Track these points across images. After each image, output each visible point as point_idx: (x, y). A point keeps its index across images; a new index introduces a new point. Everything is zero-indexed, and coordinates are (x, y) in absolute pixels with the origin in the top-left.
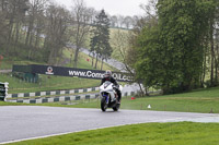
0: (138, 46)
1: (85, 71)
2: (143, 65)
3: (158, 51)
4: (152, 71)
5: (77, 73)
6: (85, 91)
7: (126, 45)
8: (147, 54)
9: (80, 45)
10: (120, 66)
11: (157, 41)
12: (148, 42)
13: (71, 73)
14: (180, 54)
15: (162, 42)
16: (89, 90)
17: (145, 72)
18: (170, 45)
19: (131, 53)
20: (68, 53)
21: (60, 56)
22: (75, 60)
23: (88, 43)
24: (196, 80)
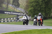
0: (29, 3)
2: (31, 10)
3: (36, 5)
4: (34, 12)
5: (7, 13)
6: (10, 19)
7: (25, 3)
8: (32, 6)
9: (8, 3)
10: (23, 10)
11: (36, 2)
12: (33, 2)
13: (5, 13)
14: (44, 6)
16: (12, 19)
17: (32, 12)
18: (40, 3)
20: (4, 6)
21: (1, 6)
22: (7, 8)
23: (11, 2)
24: (50, 15)
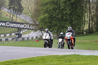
0: (41, 6)
2: (44, 19)
3: (54, 9)
4: (50, 23)
6: (5, 36)
7: (33, 5)
8: (46, 12)
10: (28, 19)
11: (54, 3)
12: (47, 4)
14: (68, 12)
15: (56, 3)
16: (8, 35)
17: (46, 23)
18: (62, 6)
19: (37, 11)
23: (7, 3)
24: (79, 29)
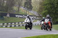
0: (43, 5)
1: (22, 15)
2: (45, 13)
3: (51, 8)
7: (38, 5)
8: (46, 9)
9: (20, 5)
10: (36, 13)
12: (47, 4)
13: (16, 16)
15: (52, 4)
18: (56, 5)
19: (40, 8)
20: (15, 8)
21: (12, 9)
22: (18, 11)
23: (23, 4)
